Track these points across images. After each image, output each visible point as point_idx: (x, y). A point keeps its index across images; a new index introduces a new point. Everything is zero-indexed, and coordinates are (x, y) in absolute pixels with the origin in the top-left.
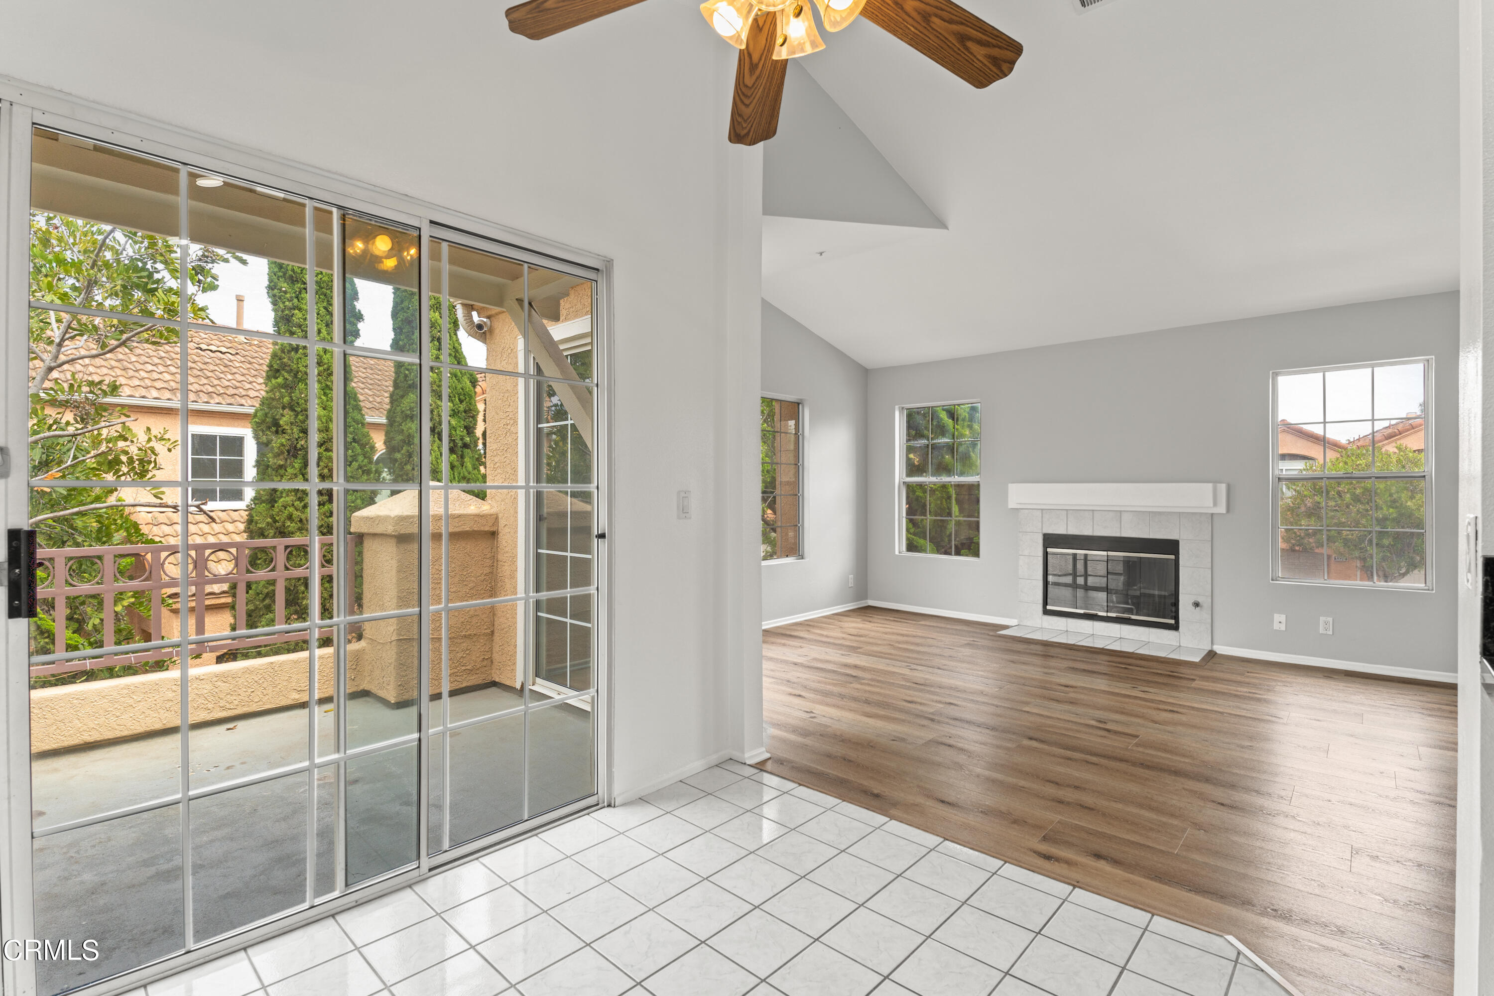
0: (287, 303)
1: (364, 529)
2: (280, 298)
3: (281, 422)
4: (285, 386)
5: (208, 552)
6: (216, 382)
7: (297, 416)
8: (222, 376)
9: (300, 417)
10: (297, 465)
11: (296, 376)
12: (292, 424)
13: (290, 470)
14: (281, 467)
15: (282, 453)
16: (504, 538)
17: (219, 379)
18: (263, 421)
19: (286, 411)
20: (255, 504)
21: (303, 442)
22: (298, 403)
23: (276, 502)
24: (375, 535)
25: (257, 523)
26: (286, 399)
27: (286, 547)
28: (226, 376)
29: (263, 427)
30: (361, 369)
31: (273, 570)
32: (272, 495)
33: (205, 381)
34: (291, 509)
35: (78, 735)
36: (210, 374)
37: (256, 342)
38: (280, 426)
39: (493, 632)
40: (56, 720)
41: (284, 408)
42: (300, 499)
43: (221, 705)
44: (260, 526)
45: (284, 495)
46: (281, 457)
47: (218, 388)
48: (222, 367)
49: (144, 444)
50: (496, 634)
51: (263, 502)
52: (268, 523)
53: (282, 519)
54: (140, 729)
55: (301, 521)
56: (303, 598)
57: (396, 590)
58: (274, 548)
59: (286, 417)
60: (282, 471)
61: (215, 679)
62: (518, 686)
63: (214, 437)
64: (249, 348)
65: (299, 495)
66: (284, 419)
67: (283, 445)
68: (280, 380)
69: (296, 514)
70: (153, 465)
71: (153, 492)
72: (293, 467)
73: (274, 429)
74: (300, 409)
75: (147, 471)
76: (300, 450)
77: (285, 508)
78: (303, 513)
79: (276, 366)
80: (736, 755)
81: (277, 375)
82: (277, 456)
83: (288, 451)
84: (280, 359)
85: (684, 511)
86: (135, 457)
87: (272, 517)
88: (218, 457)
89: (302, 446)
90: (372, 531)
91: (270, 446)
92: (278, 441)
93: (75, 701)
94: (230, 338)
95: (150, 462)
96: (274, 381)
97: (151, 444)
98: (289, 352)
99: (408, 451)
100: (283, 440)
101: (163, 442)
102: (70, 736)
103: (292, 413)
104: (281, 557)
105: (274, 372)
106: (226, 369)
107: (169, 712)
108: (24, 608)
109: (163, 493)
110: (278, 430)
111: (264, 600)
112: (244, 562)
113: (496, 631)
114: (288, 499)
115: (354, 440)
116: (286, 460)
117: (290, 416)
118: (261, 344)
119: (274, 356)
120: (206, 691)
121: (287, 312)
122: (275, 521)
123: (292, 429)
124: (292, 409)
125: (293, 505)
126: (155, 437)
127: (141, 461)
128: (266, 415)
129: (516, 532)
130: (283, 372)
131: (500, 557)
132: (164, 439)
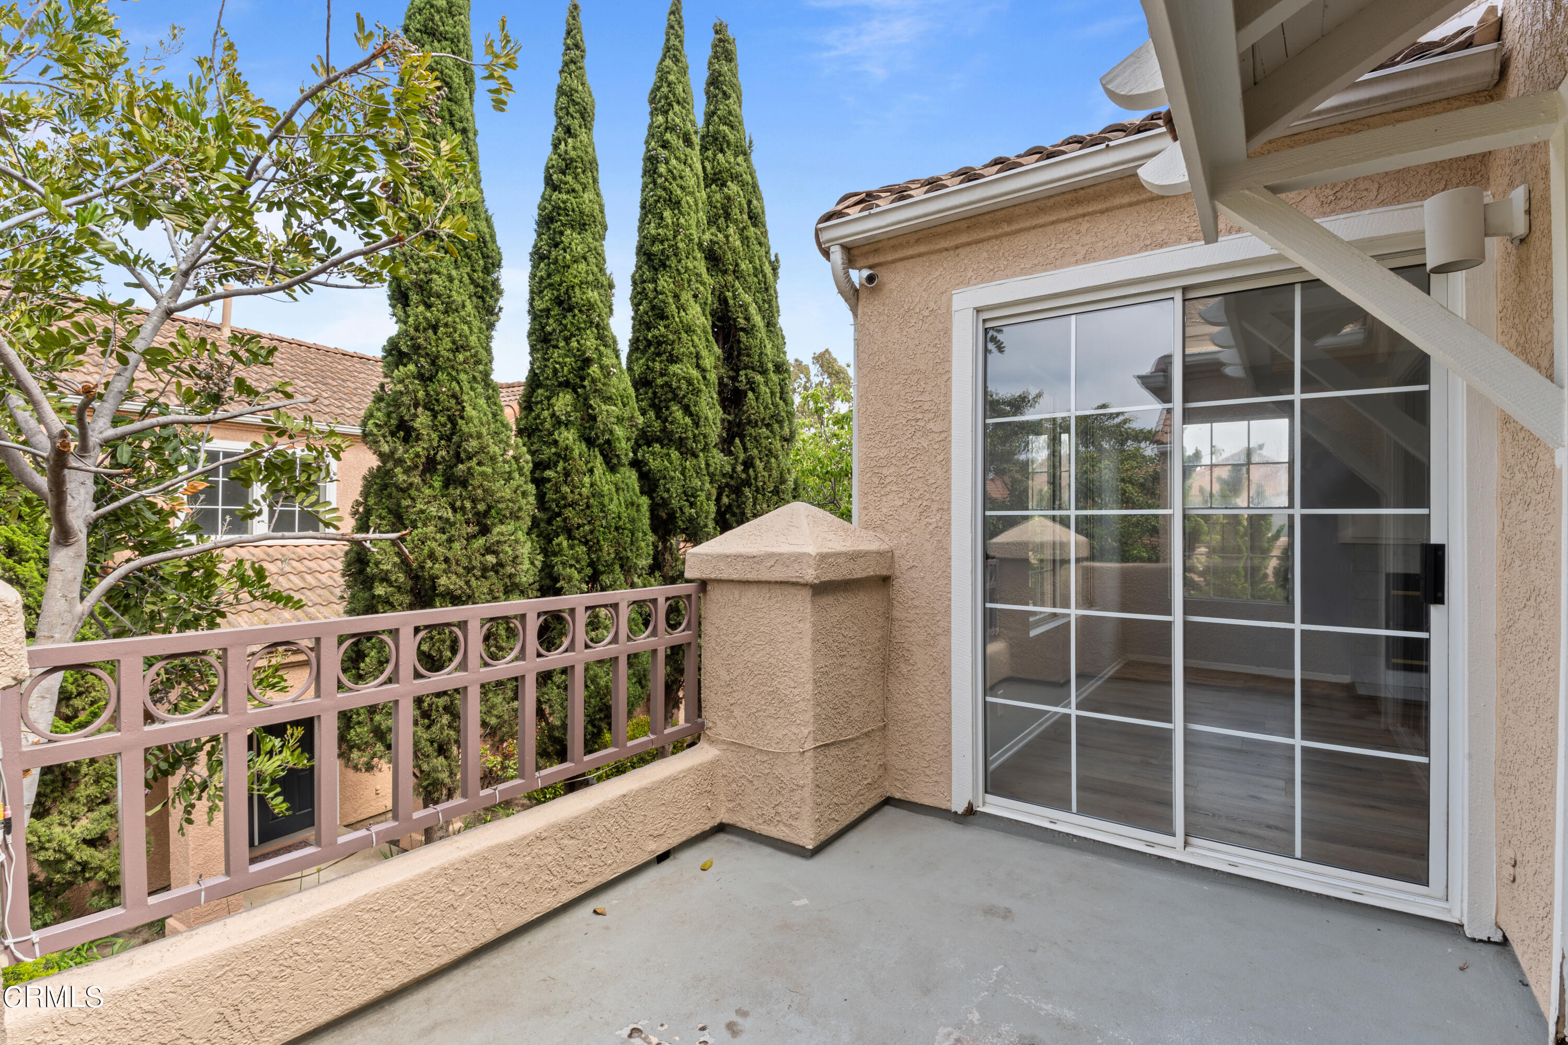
0: (422, 265)
2: (412, 257)
3: (413, 425)
4: (419, 376)
7: (435, 417)
11: (434, 361)
12: (428, 427)
13: (427, 491)
14: (413, 485)
15: (417, 467)
16: (908, 585)
18: (384, 423)
19: (421, 409)
21: (444, 453)
22: (437, 400)
26: (421, 394)
29: (385, 430)
34: (431, 545)
35: (375, 980)
38: (412, 430)
40: (337, 960)
41: (416, 406)
42: (445, 531)
43: (569, 879)
44: (385, 567)
45: (420, 525)
46: (414, 473)
52: (395, 564)
54: (467, 947)
57: (811, 670)
59: (420, 420)
61: (560, 835)
62: (961, 809)
66: (417, 420)
68: (412, 367)
77: (423, 543)
83: (424, 465)
84: (412, 339)
89: (442, 457)
91: (395, 456)
92: (407, 452)
93: (366, 916)
96: (398, 368)
98: (425, 330)
99: (564, 469)
100: (417, 450)
102: (362, 986)
103: (429, 413)
107: (504, 907)
110: (409, 434)
120: (550, 858)
121: (422, 276)
130: (414, 357)
131: (898, 615)
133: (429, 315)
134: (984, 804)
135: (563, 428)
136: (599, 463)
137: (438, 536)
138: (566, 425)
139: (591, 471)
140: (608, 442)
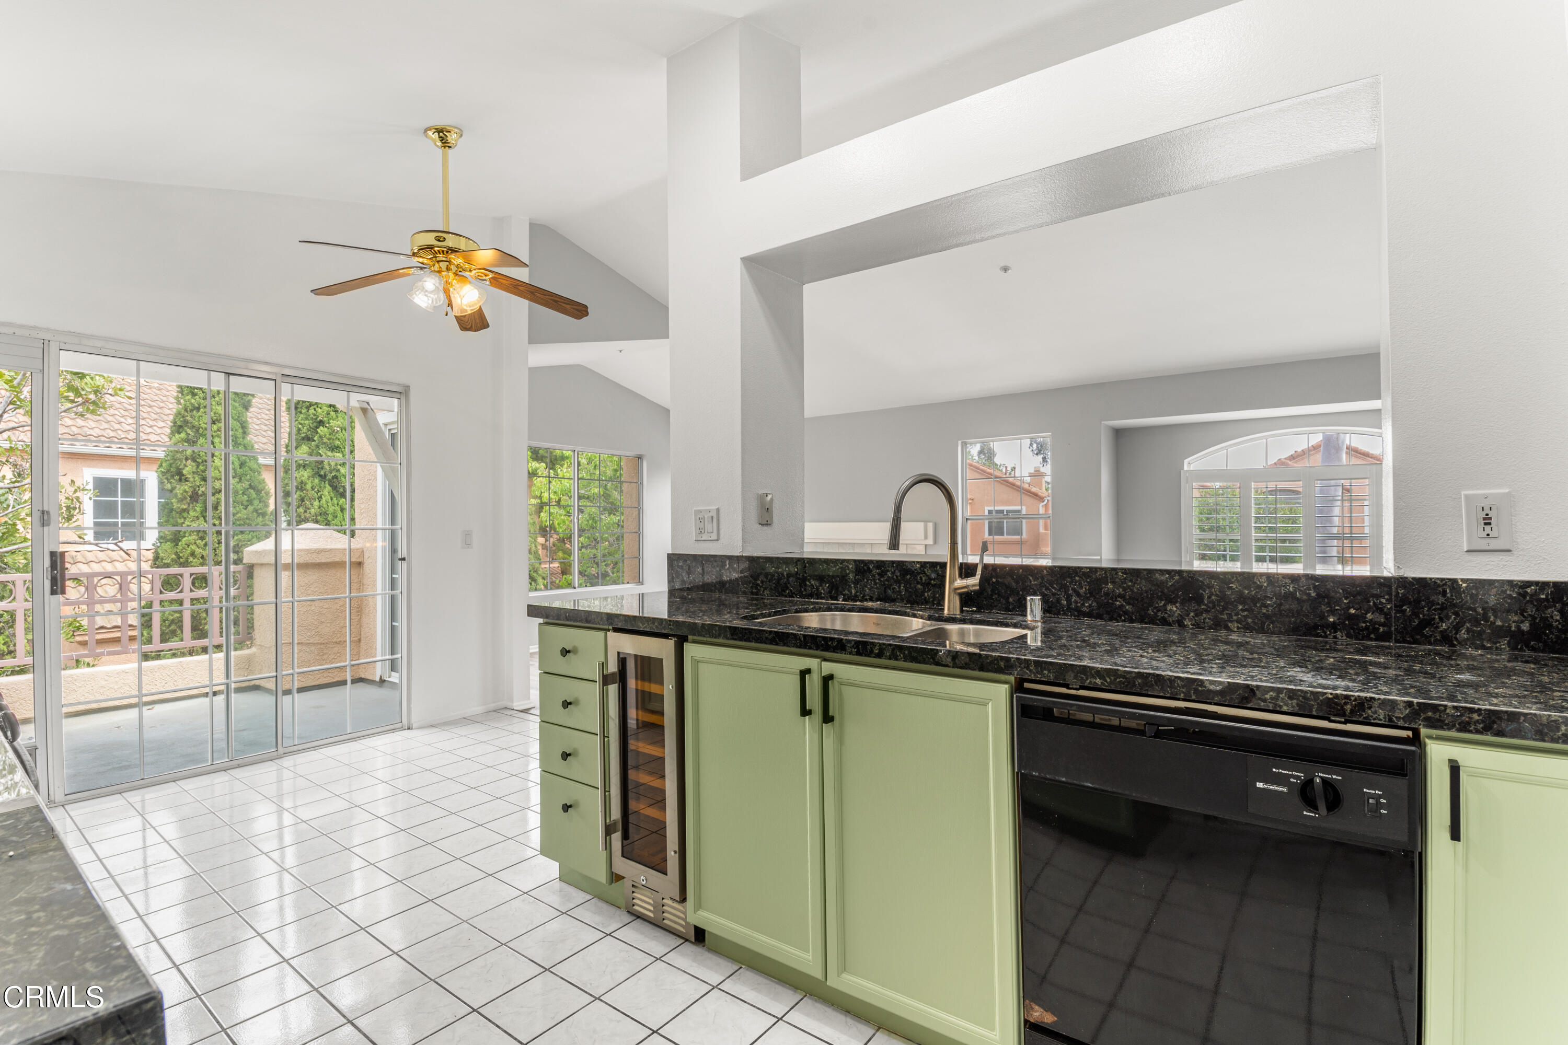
1: (254, 561)
3: (184, 472)
4: (187, 440)
5: (130, 578)
6: (117, 426)
7: (198, 467)
8: (122, 420)
9: (201, 467)
10: (198, 509)
11: (198, 431)
12: (194, 473)
13: (192, 513)
14: (184, 510)
15: (185, 498)
16: (367, 567)
17: (120, 423)
18: (168, 471)
19: (189, 462)
20: (161, 543)
21: (203, 489)
23: (180, 541)
24: (262, 565)
25: (162, 559)
26: (189, 452)
27: (191, 575)
28: (126, 419)
29: (168, 475)
30: (265, 410)
31: (181, 592)
32: (176, 535)
33: (106, 426)
34: (193, 547)
36: (110, 418)
37: (156, 385)
38: (183, 475)
39: (360, 640)
41: (187, 459)
42: (202, 538)
44: (166, 562)
45: (187, 535)
46: (184, 502)
47: (119, 432)
48: (122, 411)
49: (71, 494)
50: (363, 641)
51: (168, 540)
53: (186, 556)
55: (202, 557)
56: (206, 624)
58: (181, 575)
59: (189, 469)
60: (185, 514)
62: (378, 679)
63: (116, 480)
64: (149, 391)
65: (200, 534)
66: (187, 469)
67: (185, 491)
68: (183, 435)
69: (198, 551)
70: (77, 510)
71: (78, 533)
72: (195, 510)
73: (177, 477)
74: (200, 461)
75: (73, 516)
76: (201, 496)
77: (188, 546)
78: (204, 550)
79: (179, 423)
80: (509, 704)
81: (181, 430)
82: (181, 501)
83: (191, 497)
84: (183, 417)
85: (467, 543)
86: (63, 505)
87: (176, 554)
88: (119, 499)
89: (202, 492)
90: (260, 562)
91: (174, 492)
92: (180, 489)
94: (129, 381)
95: (75, 508)
96: (177, 436)
97: (78, 494)
98: (192, 411)
100: (186, 487)
101: (86, 492)
103: (194, 464)
104: (187, 582)
105: (178, 428)
106: (126, 413)
108: (59, 590)
109: (86, 534)
110: (182, 478)
111: (170, 626)
112: (158, 585)
113: (362, 639)
114: (190, 538)
115: (251, 487)
116: (189, 504)
117: (193, 466)
118: (161, 387)
119: (178, 414)
120: (130, 681)
122: (179, 558)
123: (194, 478)
124: (194, 460)
125: (195, 543)
126: (79, 488)
127: (68, 508)
128: (171, 465)
129: (376, 562)
130: (186, 428)
131: (365, 582)
132: (86, 490)
133: (193, 401)
134: (389, 677)
135: (301, 468)
136: (327, 491)
137: (199, 542)
138: (304, 467)
139: (320, 498)
140: (335, 477)
